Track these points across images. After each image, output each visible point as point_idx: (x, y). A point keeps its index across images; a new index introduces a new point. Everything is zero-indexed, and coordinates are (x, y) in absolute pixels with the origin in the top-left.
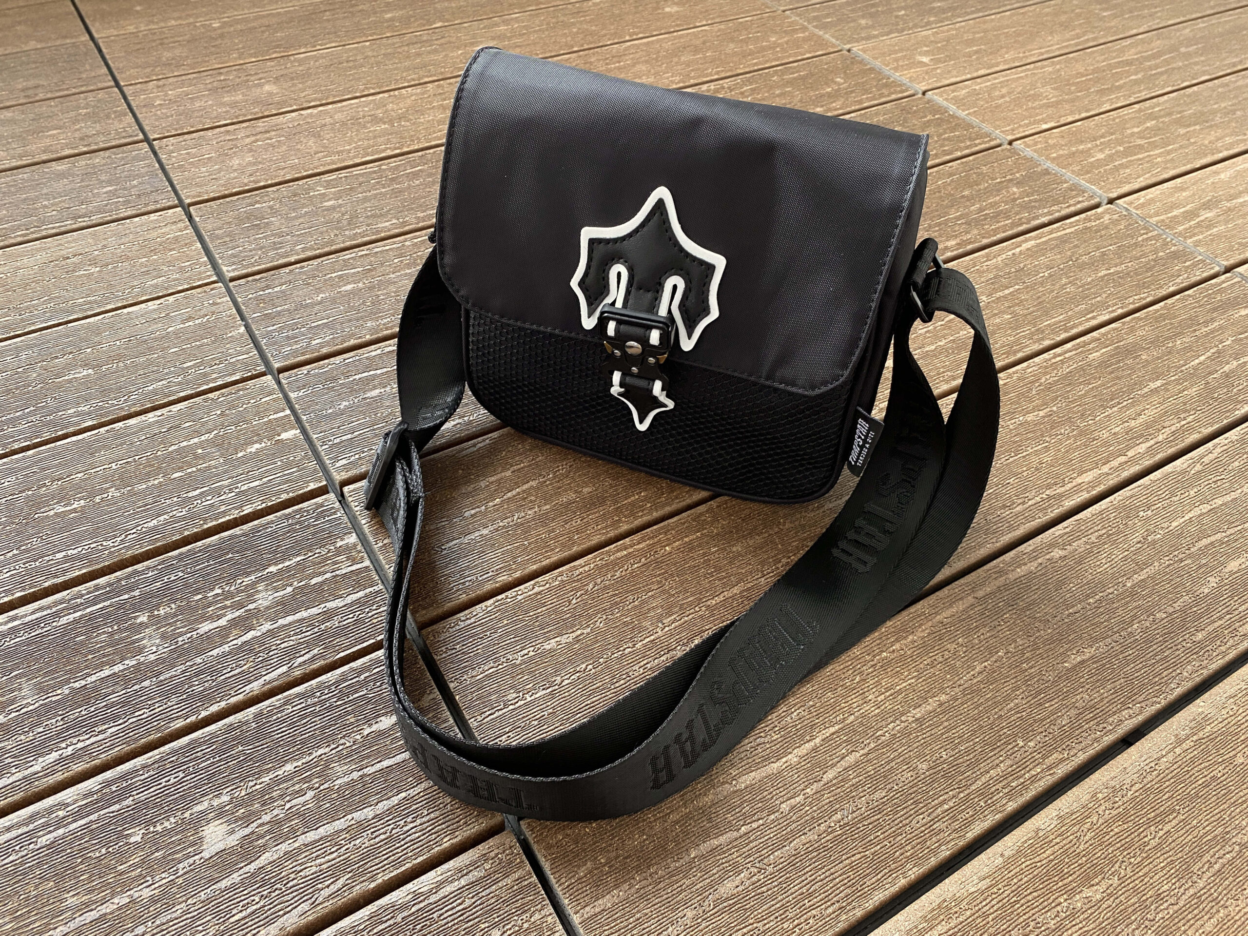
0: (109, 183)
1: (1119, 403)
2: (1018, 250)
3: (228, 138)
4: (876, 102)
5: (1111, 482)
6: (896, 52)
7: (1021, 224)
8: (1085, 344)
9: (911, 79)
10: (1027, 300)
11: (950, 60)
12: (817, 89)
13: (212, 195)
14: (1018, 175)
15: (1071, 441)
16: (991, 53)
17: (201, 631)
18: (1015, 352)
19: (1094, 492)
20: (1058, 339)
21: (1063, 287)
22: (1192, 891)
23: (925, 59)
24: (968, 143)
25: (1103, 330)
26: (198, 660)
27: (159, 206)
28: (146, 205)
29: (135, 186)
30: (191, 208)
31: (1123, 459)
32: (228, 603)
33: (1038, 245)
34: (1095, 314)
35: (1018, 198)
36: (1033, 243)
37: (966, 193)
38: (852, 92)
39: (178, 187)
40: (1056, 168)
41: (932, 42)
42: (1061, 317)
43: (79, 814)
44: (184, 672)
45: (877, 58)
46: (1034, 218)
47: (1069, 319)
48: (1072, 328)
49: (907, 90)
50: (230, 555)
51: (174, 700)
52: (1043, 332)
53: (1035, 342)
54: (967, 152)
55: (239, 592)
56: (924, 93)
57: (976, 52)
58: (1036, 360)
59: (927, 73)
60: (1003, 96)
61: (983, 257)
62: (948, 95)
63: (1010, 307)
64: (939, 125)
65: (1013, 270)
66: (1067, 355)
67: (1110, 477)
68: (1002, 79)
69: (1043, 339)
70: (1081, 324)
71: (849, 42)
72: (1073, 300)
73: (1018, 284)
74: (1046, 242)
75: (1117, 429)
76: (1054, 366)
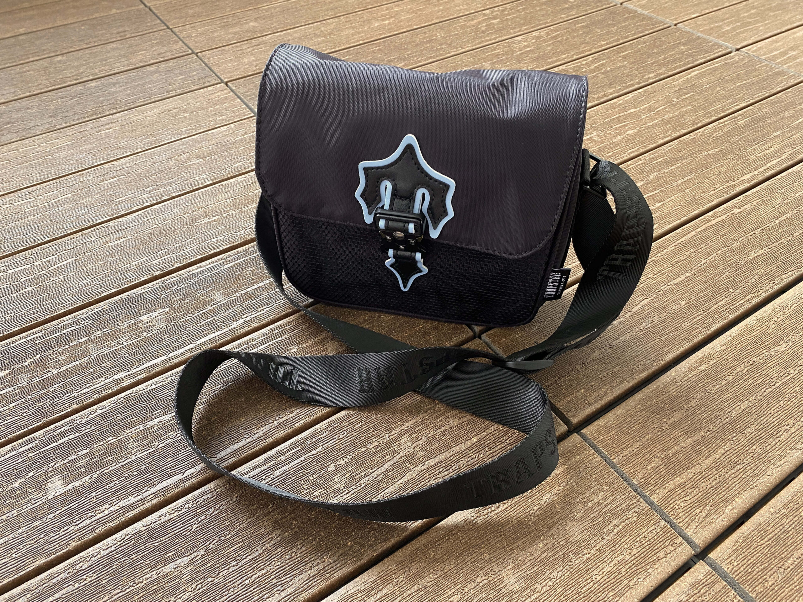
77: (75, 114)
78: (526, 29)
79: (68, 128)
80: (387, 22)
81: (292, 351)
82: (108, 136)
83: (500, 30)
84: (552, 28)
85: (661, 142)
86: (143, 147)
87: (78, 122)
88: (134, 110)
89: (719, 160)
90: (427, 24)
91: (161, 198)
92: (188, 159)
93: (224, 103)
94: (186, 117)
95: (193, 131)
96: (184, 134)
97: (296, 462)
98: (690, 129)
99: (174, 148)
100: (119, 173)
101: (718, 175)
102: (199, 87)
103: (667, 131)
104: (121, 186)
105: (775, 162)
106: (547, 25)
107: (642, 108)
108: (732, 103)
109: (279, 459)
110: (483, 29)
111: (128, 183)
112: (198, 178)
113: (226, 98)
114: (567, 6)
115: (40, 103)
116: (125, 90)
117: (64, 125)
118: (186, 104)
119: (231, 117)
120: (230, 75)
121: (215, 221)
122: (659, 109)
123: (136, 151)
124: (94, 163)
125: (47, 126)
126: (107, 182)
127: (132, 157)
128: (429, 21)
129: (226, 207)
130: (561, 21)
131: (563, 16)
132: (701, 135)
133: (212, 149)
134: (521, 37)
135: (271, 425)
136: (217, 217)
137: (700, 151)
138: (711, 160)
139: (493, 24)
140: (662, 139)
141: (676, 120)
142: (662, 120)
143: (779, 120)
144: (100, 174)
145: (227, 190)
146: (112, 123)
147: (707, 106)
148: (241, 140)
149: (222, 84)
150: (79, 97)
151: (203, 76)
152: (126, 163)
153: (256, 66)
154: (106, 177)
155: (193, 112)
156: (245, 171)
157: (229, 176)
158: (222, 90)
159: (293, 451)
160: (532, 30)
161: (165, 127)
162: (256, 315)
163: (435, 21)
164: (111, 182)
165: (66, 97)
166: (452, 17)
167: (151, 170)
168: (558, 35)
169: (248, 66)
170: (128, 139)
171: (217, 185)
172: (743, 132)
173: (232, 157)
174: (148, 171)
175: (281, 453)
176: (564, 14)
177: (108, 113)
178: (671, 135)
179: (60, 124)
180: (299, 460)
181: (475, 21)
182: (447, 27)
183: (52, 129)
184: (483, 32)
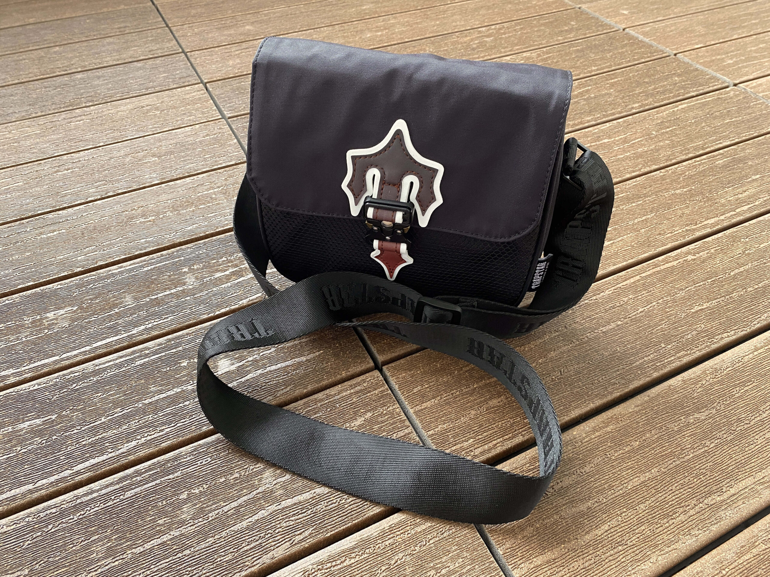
0: (164, 72)
1: (733, 186)
2: (676, 109)
3: (226, 51)
4: (594, 34)
5: (725, 224)
6: (608, 8)
7: (679, 96)
8: (714, 156)
9: (616, 22)
10: (680, 134)
11: (641, 12)
12: (560, 28)
13: (218, 78)
14: (678, 71)
15: (702, 203)
16: (666, 9)
17: (216, 276)
18: (671, 160)
19: (714, 229)
20: (698, 153)
21: (703, 128)
22: (758, 418)
23: (625, 12)
24: (649, 55)
25: (726, 149)
26: (214, 289)
27: (190, 83)
28: (183, 83)
29: (178, 74)
30: (207, 85)
31: (734, 213)
32: (230, 264)
33: (688, 107)
34: (721, 141)
35: (679, 83)
36: (686, 105)
37: (646, 80)
38: (580, 29)
39: (200, 74)
40: (703, 68)
41: (630, 3)
42: (700, 143)
43: (155, 353)
44: (207, 294)
45: (596, 12)
46: (687, 93)
47: (705, 143)
48: (707, 148)
49: (613, 28)
50: (231, 243)
51: (202, 306)
52: (689, 150)
53: (683, 155)
54: (649, 59)
55: (235, 260)
56: (624, 30)
57: (657, 9)
58: (684, 164)
59: (626, 19)
60: (671, 31)
61: (655, 112)
62: (639, 30)
63: (669, 137)
64: (632, 46)
65: (673, 119)
66: (702, 162)
67: (725, 221)
68: (671, 22)
69: (688, 153)
70: (712, 146)
71: (580, 4)
72: (708, 134)
73: (675, 126)
74: (694, 105)
75: (731, 198)
76: (695, 167)
77: (53, 104)
78: (518, 49)
79: (42, 117)
80: (379, 33)
81: (182, 365)
82: (77, 128)
83: (492, 48)
84: (544, 49)
85: (628, 176)
86: (106, 142)
87: (53, 112)
88: (109, 104)
89: (685, 201)
90: (419, 38)
91: (106, 193)
92: (145, 157)
93: (197, 104)
94: (156, 114)
95: (158, 129)
96: (148, 132)
97: (150, 485)
98: (662, 165)
99: (135, 145)
100: (75, 165)
101: (680, 216)
102: (178, 86)
103: (637, 166)
104: (72, 179)
105: (745, 208)
106: (541, 46)
107: (617, 139)
108: (714, 141)
109: (134, 479)
110: (475, 46)
111: (80, 176)
112: (147, 176)
113: (200, 99)
114: (566, 28)
115: (25, 90)
116: (107, 84)
117: (40, 114)
118: (160, 101)
119: (199, 117)
120: (211, 76)
121: (150, 221)
122: (634, 142)
123: (98, 145)
124: (55, 153)
125: (24, 114)
126: (60, 173)
127: (92, 150)
128: (422, 35)
129: (165, 208)
130: (557, 43)
131: (560, 38)
132: (672, 172)
133: (171, 149)
134: (511, 57)
135: (137, 441)
136: (153, 218)
137: (667, 190)
138: (677, 200)
139: (486, 41)
140: (630, 173)
141: (650, 154)
142: (634, 154)
143: (762, 163)
144: (57, 165)
145: (172, 190)
146: (84, 115)
147: (687, 142)
148: (200, 142)
149: (201, 85)
150: (63, 88)
151: (185, 75)
152: (84, 156)
153: (239, 69)
154: (62, 168)
155: (164, 110)
156: (196, 173)
157: (178, 176)
158: (198, 91)
159: (151, 473)
160: (524, 50)
161: (133, 123)
162: (159, 322)
163: (427, 36)
164: (64, 174)
165: (50, 87)
166: (446, 32)
167: (106, 165)
168: (549, 57)
169: (231, 68)
170: (94, 132)
171: (163, 185)
172: (719, 173)
173: (187, 158)
174: (102, 166)
175: (139, 473)
176: (562, 36)
177: (84, 105)
178: (640, 170)
179: (36, 113)
180: (154, 483)
181: (468, 38)
182: (439, 42)
183: (27, 117)
184: (474, 49)
